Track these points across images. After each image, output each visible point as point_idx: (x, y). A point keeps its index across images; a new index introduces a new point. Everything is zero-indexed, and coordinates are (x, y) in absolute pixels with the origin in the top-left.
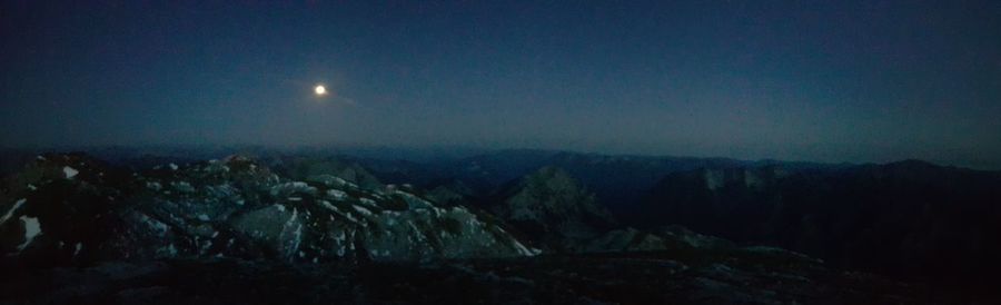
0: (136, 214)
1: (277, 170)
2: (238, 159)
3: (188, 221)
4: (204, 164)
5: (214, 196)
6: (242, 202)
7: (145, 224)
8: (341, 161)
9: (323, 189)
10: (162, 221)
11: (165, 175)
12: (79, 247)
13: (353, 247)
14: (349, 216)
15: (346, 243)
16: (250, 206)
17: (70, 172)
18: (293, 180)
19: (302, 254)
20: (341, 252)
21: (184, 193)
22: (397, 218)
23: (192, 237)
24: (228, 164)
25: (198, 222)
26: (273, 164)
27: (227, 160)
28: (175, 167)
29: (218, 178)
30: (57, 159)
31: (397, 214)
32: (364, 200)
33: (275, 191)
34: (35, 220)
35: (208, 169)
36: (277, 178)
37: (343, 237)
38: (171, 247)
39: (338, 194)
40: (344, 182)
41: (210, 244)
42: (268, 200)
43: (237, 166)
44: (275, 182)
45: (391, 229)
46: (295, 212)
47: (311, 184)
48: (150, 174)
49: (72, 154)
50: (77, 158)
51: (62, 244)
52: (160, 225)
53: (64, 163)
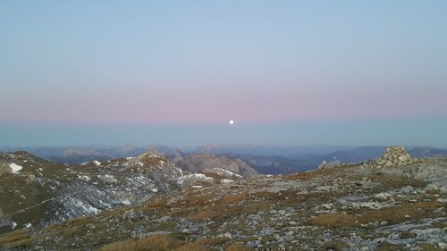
0: (73, 200)
1: (179, 164)
2: (150, 156)
3: (115, 205)
4: (123, 160)
5: (134, 186)
6: (155, 190)
7: (80, 208)
8: (228, 157)
9: (218, 178)
10: (93, 206)
11: (92, 169)
17: (15, 168)
18: (193, 173)
21: (109, 184)
24: (142, 161)
25: (122, 206)
26: (176, 160)
27: (141, 157)
28: (98, 163)
29: (135, 171)
30: (3, 157)
33: (180, 181)
35: (126, 164)
36: (181, 171)
40: (232, 173)
43: (149, 162)
44: (179, 175)
47: (207, 175)
48: (79, 168)
49: (17, 153)
50: (20, 156)
51: (15, 224)
52: (92, 209)
53: (10, 160)
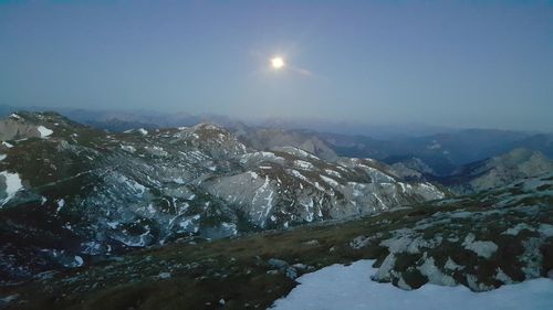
0: (115, 175)
1: (242, 139)
2: (207, 128)
3: (165, 184)
5: (186, 161)
6: (213, 168)
7: (124, 184)
8: (302, 134)
9: (291, 159)
10: (140, 183)
11: (136, 138)
12: (61, 203)
13: (320, 215)
14: (317, 184)
15: (314, 210)
16: (221, 172)
17: (45, 132)
18: (259, 150)
19: (273, 219)
20: (310, 219)
21: (155, 157)
22: (363, 190)
23: (171, 200)
24: (197, 132)
25: (175, 185)
26: (238, 134)
27: (196, 128)
28: (145, 132)
29: (188, 144)
30: (30, 118)
31: (362, 186)
32: (330, 172)
33: (244, 159)
34: (17, 175)
35: (178, 136)
36: (244, 147)
37: (311, 205)
38: (150, 207)
39: (304, 165)
41: (187, 205)
42: (238, 167)
43: (205, 134)
44: (243, 152)
45: (356, 199)
46: (267, 180)
47: (277, 154)
48: (121, 136)
49: (46, 114)
50: (50, 118)
51: (45, 200)
52: (138, 186)
53: (37, 122)
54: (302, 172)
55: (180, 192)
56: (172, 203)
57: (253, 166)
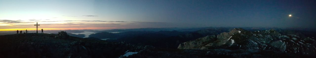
0: (251, 40)
1: (280, 33)
2: (272, 30)
3: (261, 43)
4: (265, 31)
5: (266, 38)
6: (272, 39)
7: (253, 43)
8: (295, 31)
9: (291, 37)
11: (257, 33)
12: (241, 46)
13: (299, 51)
14: (298, 44)
15: (297, 50)
16: (274, 40)
17: (240, 32)
18: (284, 35)
19: (286, 52)
20: (296, 52)
21: (260, 37)
22: (310, 45)
23: (262, 46)
24: (269, 31)
25: (263, 43)
27: (269, 30)
28: (259, 31)
29: (268, 34)
30: (237, 29)
31: (310, 44)
32: (301, 40)
33: (280, 37)
34: (233, 40)
36: (280, 34)
37: (296, 49)
38: (258, 48)
39: (295, 39)
40: (296, 36)
41: (265, 48)
42: (278, 39)
43: (271, 31)
44: (280, 35)
45: (309, 48)
46: (284, 42)
47: (288, 36)
48: (254, 33)
49: (240, 28)
50: (241, 29)
51: (238, 45)
52: (256, 43)
53: (239, 30)
54: (294, 40)
55: (264, 44)
56: (262, 47)
57: (281, 39)
